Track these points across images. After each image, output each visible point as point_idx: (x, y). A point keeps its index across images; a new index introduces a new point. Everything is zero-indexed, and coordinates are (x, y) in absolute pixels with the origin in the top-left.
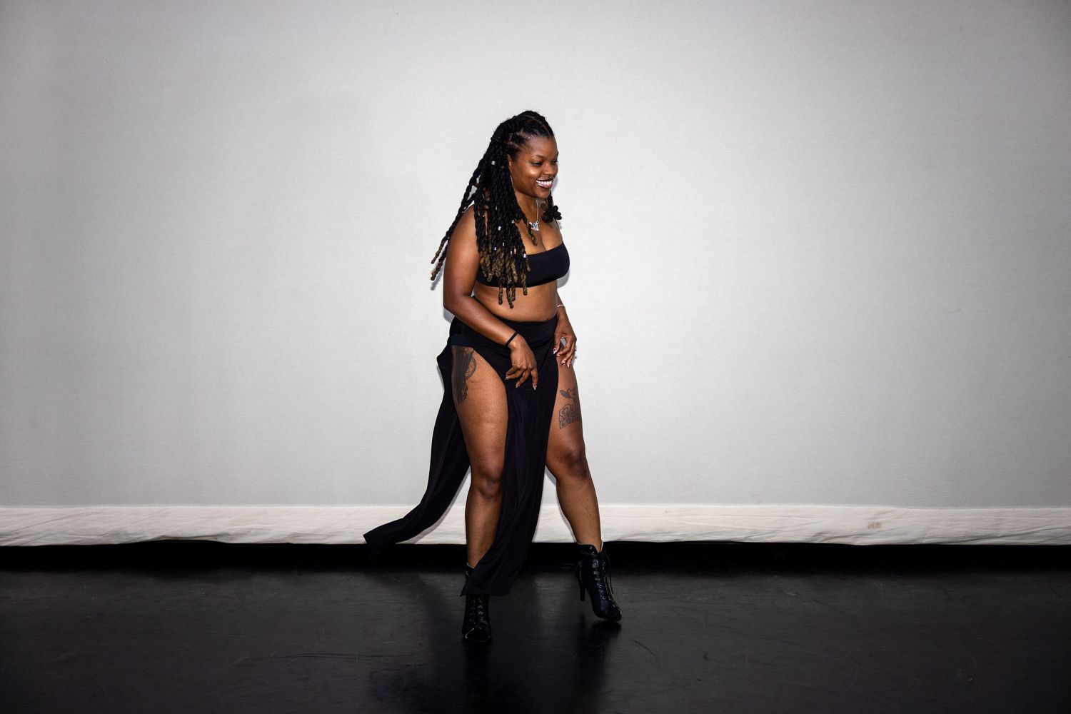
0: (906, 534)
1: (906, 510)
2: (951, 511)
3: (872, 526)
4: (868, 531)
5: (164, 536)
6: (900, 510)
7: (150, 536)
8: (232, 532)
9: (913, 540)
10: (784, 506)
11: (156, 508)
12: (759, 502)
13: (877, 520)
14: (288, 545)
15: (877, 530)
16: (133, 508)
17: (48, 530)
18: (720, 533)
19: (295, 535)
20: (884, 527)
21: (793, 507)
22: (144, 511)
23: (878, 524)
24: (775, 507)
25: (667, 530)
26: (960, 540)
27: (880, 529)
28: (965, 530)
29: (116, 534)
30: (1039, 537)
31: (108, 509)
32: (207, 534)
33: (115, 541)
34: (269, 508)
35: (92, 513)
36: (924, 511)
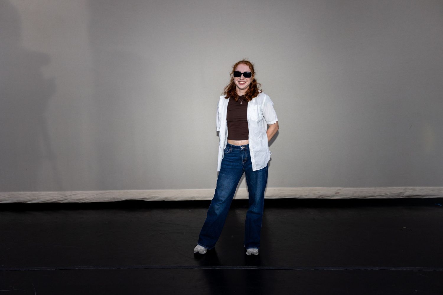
0: (346, 196)
1: (347, 188)
2: (360, 189)
3: (336, 193)
4: (335, 195)
5: (128, 199)
6: (345, 189)
7: (124, 199)
8: (147, 197)
9: (349, 197)
10: (310, 188)
11: (126, 191)
12: (302, 187)
13: (338, 192)
14: (164, 201)
15: (338, 194)
16: (119, 191)
17: (94, 198)
18: (290, 196)
19: (166, 198)
20: (340, 194)
21: (312, 188)
22: (122, 191)
23: (338, 193)
24: (307, 188)
25: (275, 195)
26: (363, 197)
27: (339, 194)
28: (365, 194)
29: (114, 198)
30: (388, 196)
31: (111, 191)
32: (140, 198)
33: (114, 201)
34: (158, 190)
35: (107, 193)
36: (352, 189)
